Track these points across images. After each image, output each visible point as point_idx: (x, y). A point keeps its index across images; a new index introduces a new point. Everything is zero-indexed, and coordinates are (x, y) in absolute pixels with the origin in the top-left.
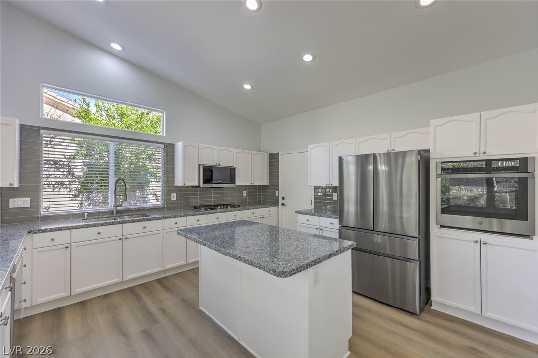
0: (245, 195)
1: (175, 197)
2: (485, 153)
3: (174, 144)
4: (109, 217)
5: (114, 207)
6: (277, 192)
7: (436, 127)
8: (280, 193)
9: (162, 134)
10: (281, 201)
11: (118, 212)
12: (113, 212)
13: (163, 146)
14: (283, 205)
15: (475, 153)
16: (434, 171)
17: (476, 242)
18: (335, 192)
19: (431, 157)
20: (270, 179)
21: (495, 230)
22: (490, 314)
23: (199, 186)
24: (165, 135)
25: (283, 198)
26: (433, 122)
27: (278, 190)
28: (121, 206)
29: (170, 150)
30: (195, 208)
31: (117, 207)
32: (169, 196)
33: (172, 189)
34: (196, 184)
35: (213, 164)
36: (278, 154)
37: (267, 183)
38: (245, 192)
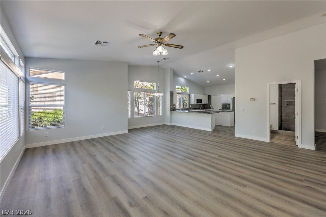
8: (212, 106)
10: (212, 108)
14: (213, 109)
18: (228, 105)
24: (189, 93)
29: (190, 96)
32: (190, 106)
33: (190, 104)
34: (195, 103)
35: (198, 98)
36: (211, 95)
37: (207, 103)
38: (202, 105)
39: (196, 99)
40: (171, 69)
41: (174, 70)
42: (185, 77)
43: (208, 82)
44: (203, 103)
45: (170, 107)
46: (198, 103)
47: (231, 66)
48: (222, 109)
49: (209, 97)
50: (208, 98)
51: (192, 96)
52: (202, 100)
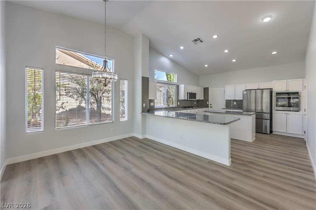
0: (195, 103)
2: (288, 90)
3: (178, 85)
6: (208, 102)
7: (274, 83)
8: (209, 103)
9: (175, 82)
10: (210, 106)
13: (176, 86)
14: (211, 107)
15: (286, 90)
16: (274, 95)
17: (286, 114)
18: (235, 102)
19: (273, 91)
20: (204, 97)
21: (292, 110)
22: (289, 132)
24: (176, 82)
25: (211, 105)
26: (274, 81)
27: (208, 101)
29: (178, 87)
30: (184, 107)
32: (177, 103)
33: (178, 101)
34: (187, 99)
35: (190, 92)
36: (208, 88)
37: (203, 99)
38: (195, 102)
39: (188, 93)
40: (144, 36)
41: (149, 39)
42: (171, 56)
43: (206, 66)
44: (197, 98)
45: (142, 105)
46: (189, 99)
47: (267, 20)
48: (225, 108)
49: (206, 91)
50: (204, 92)
51: (182, 87)
52: (196, 93)
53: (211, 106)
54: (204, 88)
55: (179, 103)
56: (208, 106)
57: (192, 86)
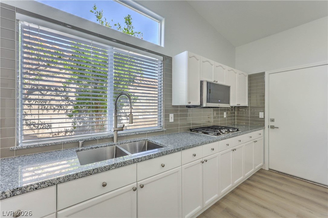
0: (225, 116)
1: (173, 118)
3: (171, 58)
4: (109, 145)
5: (114, 131)
6: (261, 114)
8: (266, 115)
10: (268, 123)
11: (119, 137)
12: (113, 138)
13: (162, 58)
20: (249, 100)
23: (200, 106)
24: (163, 45)
25: (272, 120)
27: (264, 111)
28: (122, 130)
29: (168, 62)
30: (191, 130)
31: (117, 131)
32: (167, 117)
33: (170, 109)
34: (198, 103)
35: (211, 80)
37: (246, 104)
38: (225, 113)
39: (202, 82)
44: (233, 103)
46: (208, 101)
51: (182, 62)
52: (228, 88)
53: (272, 124)
54: (251, 77)
55: (171, 116)
56: (264, 125)
57: (219, 64)
